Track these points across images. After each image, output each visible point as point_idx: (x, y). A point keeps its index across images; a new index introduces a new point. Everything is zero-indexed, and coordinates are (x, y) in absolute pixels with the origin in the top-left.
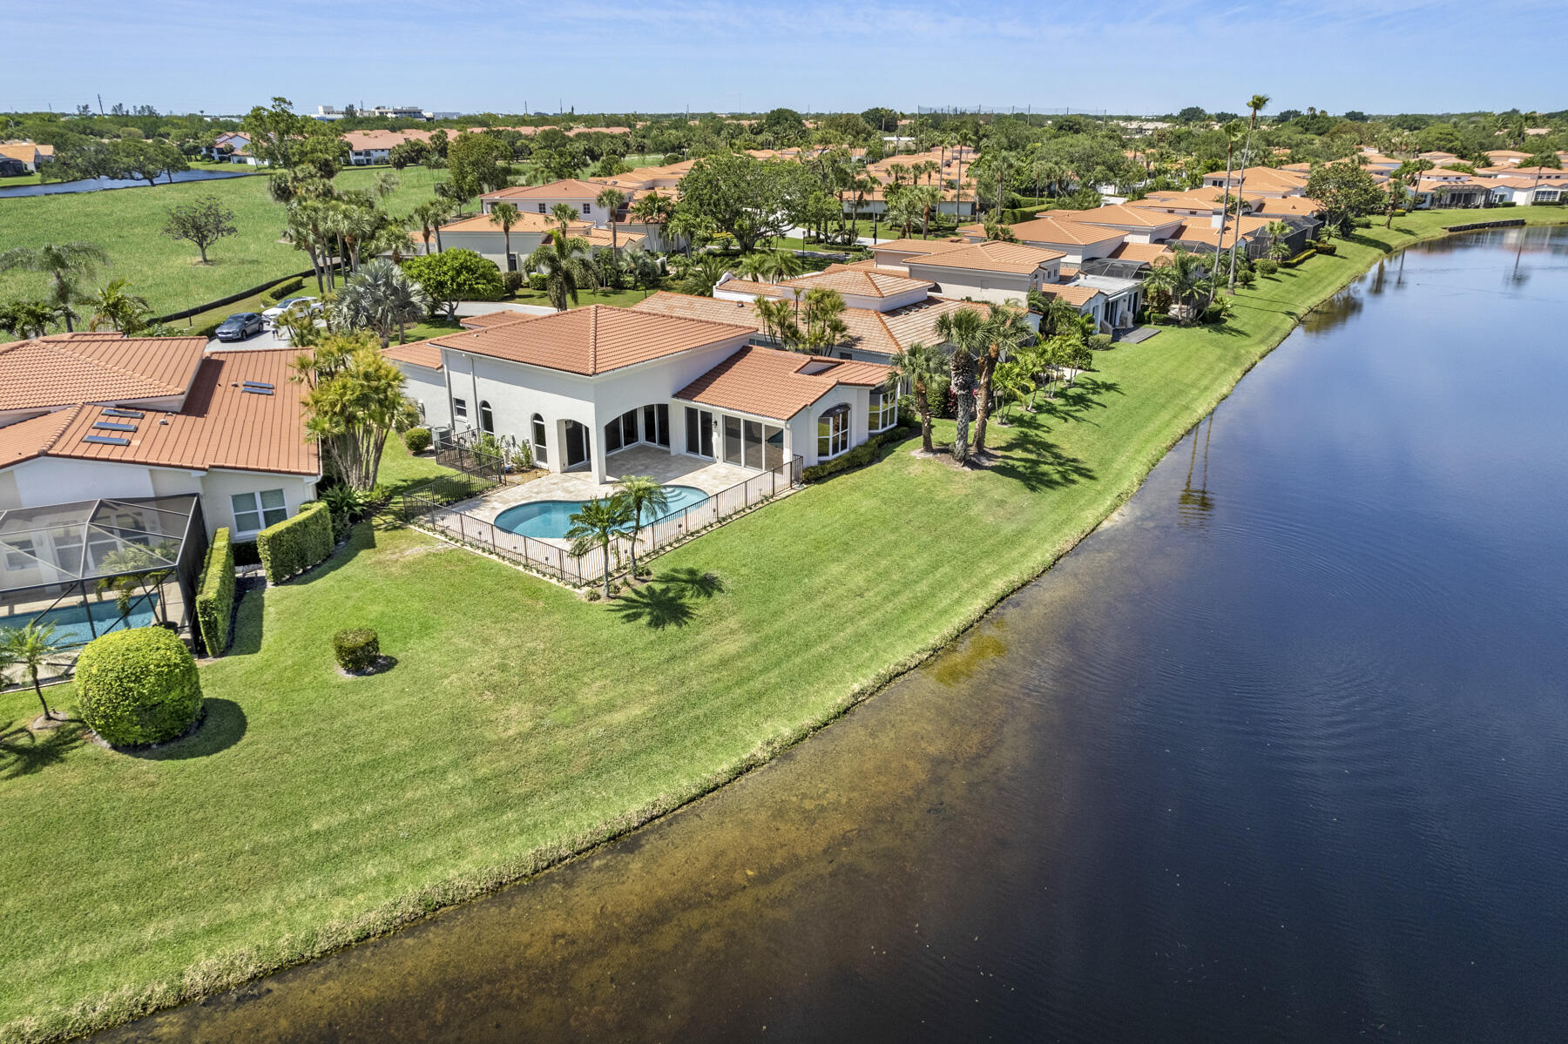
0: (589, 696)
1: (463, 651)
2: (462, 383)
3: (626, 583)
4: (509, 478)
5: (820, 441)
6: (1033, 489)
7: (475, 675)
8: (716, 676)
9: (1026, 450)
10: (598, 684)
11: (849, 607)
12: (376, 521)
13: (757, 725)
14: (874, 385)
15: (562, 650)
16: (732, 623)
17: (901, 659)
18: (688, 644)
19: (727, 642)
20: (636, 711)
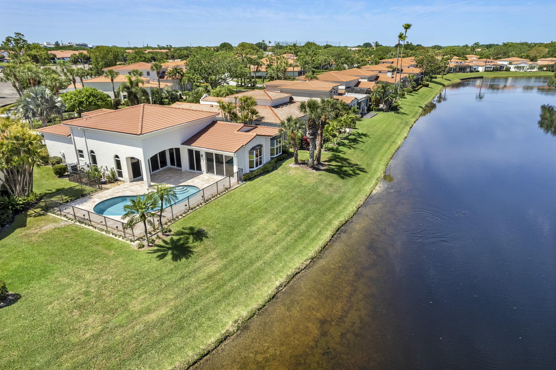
0: (135, 306)
1: (64, 285)
2: (80, 142)
3: (158, 237)
4: (103, 186)
5: (250, 161)
6: (343, 178)
7: (69, 300)
8: (206, 285)
9: (337, 161)
10: (142, 297)
11: (270, 240)
12: (31, 212)
13: (229, 312)
14: (272, 136)
15: (122, 279)
16: (213, 254)
17: (297, 265)
18: (191, 268)
19: (211, 265)
20: (163, 311)
